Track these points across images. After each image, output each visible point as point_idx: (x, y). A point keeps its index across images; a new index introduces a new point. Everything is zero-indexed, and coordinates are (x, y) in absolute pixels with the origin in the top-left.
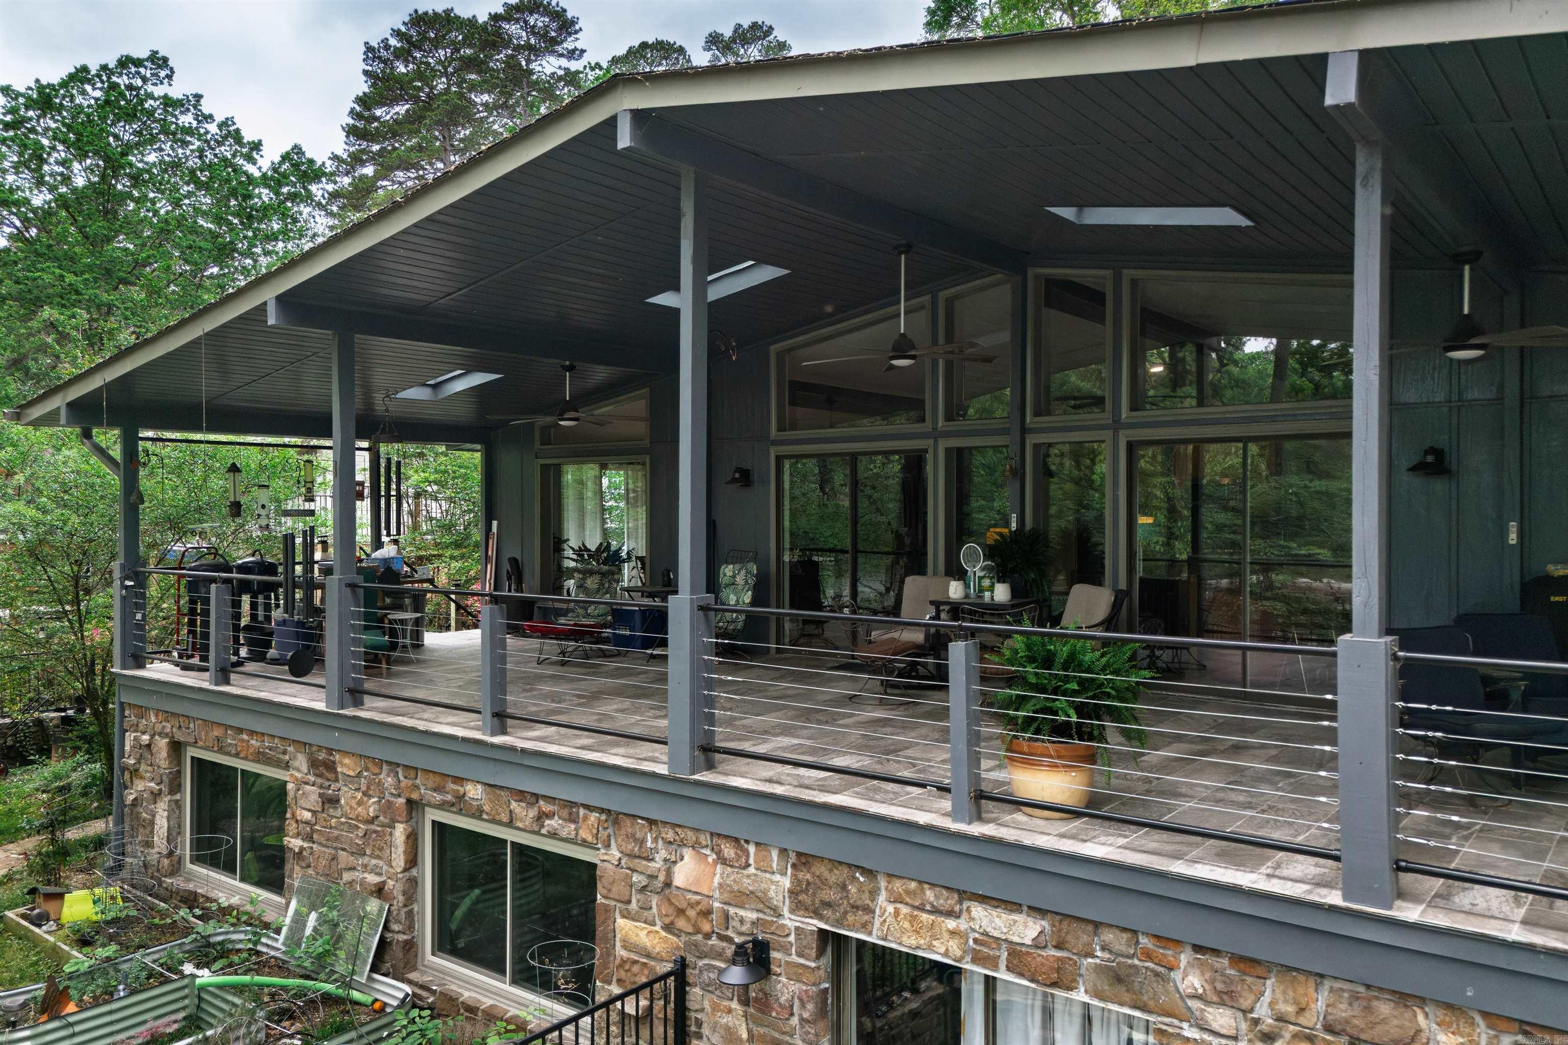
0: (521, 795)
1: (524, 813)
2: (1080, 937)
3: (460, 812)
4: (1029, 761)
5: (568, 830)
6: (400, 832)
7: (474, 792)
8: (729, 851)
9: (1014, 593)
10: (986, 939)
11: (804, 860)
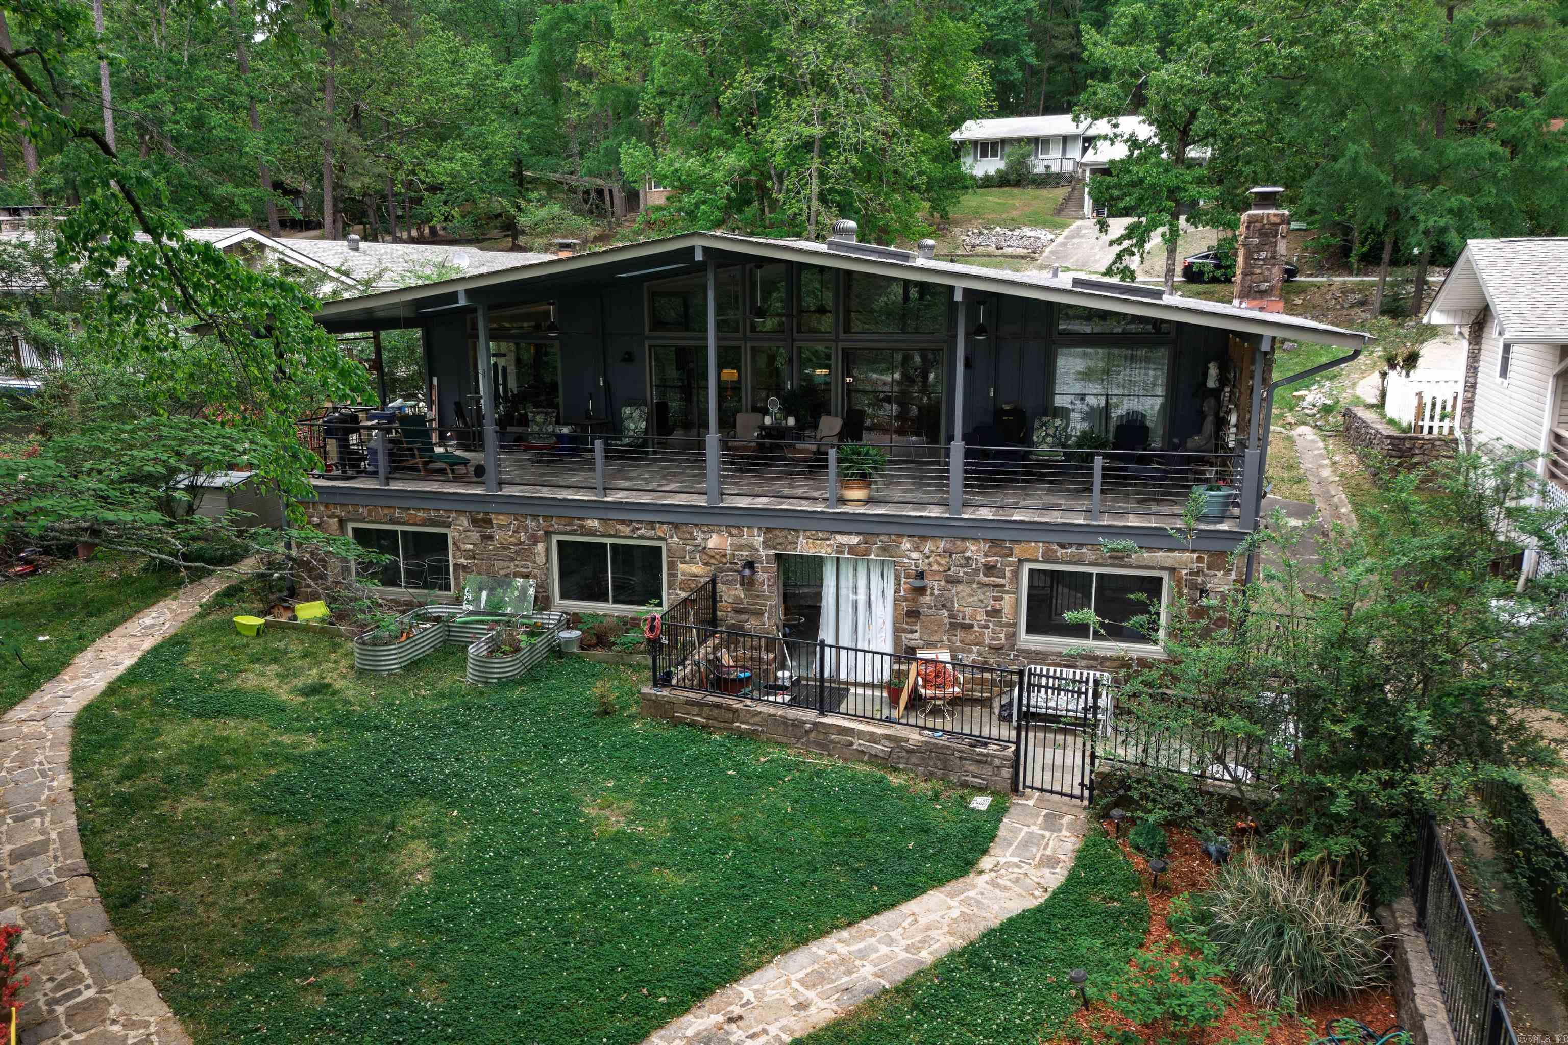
0: (623, 522)
1: (626, 530)
2: (871, 539)
3: (582, 534)
4: (852, 488)
5: (651, 533)
6: (541, 547)
7: (593, 524)
8: (734, 531)
9: (797, 421)
10: (841, 545)
11: (769, 530)
